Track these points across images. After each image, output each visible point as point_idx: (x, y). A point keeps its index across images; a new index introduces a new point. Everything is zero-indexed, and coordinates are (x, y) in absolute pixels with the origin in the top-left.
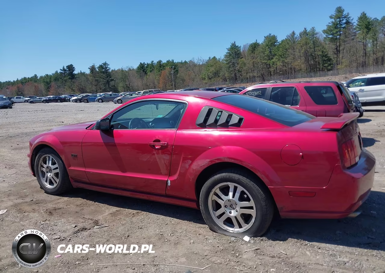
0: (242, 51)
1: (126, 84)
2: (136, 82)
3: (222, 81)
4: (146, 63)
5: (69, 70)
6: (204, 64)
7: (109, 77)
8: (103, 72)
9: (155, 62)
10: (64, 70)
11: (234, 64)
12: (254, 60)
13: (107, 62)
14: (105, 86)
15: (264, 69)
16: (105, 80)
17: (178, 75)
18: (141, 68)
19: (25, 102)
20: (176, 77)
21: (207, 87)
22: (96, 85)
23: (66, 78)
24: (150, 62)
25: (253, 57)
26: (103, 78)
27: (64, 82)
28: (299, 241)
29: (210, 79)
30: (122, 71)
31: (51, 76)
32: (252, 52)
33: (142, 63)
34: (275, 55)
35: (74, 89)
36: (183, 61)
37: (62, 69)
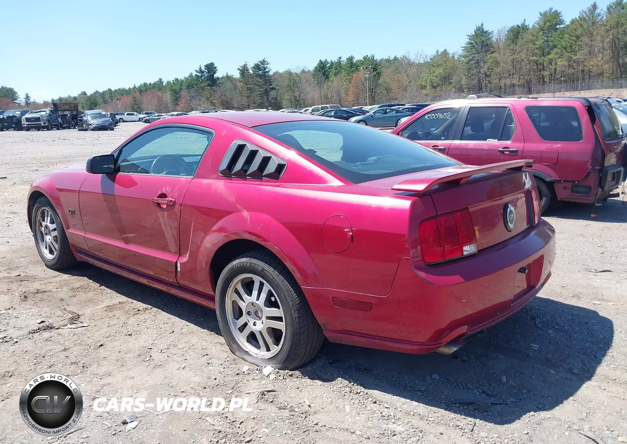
0: (494, 39)
1: (294, 96)
2: (312, 92)
3: (455, 92)
4: (329, 61)
5: (209, 72)
6: (426, 62)
7: (269, 83)
8: (260, 76)
9: (344, 59)
10: (201, 71)
11: (478, 62)
12: (515, 56)
13: (266, 60)
14: (262, 98)
15: (532, 73)
16: (262, 89)
17: (380, 81)
18: (320, 68)
19: (139, 121)
20: (377, 84)
21: (427, 101)
22: (248, 97)
23: (202, 85)
24: (335, 59)
25: (513, 50)
26: (260, 86)
27: (200, 90)
28: (350, 385)
29: (435, 87)
30: (290, 73)
31: (182, 81)
32: (513, 42)
33: (323, 61)
34: (555, 46)
35: (214, 101)
36: (392, 58)
37: (198, 70)
